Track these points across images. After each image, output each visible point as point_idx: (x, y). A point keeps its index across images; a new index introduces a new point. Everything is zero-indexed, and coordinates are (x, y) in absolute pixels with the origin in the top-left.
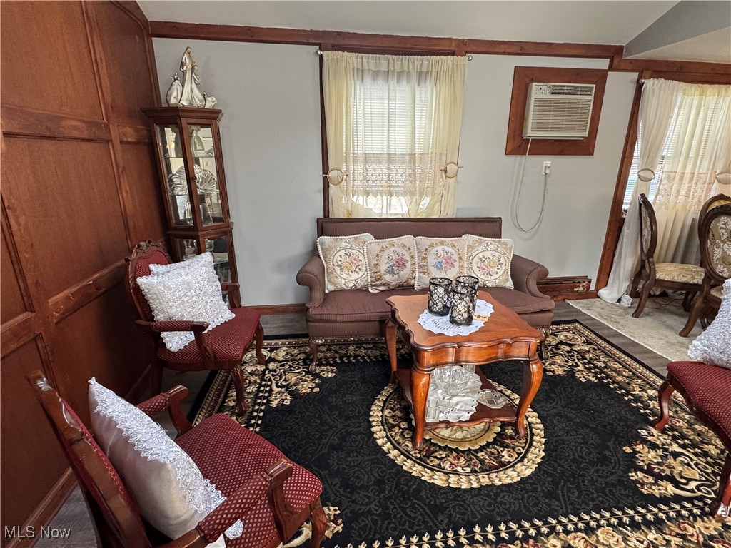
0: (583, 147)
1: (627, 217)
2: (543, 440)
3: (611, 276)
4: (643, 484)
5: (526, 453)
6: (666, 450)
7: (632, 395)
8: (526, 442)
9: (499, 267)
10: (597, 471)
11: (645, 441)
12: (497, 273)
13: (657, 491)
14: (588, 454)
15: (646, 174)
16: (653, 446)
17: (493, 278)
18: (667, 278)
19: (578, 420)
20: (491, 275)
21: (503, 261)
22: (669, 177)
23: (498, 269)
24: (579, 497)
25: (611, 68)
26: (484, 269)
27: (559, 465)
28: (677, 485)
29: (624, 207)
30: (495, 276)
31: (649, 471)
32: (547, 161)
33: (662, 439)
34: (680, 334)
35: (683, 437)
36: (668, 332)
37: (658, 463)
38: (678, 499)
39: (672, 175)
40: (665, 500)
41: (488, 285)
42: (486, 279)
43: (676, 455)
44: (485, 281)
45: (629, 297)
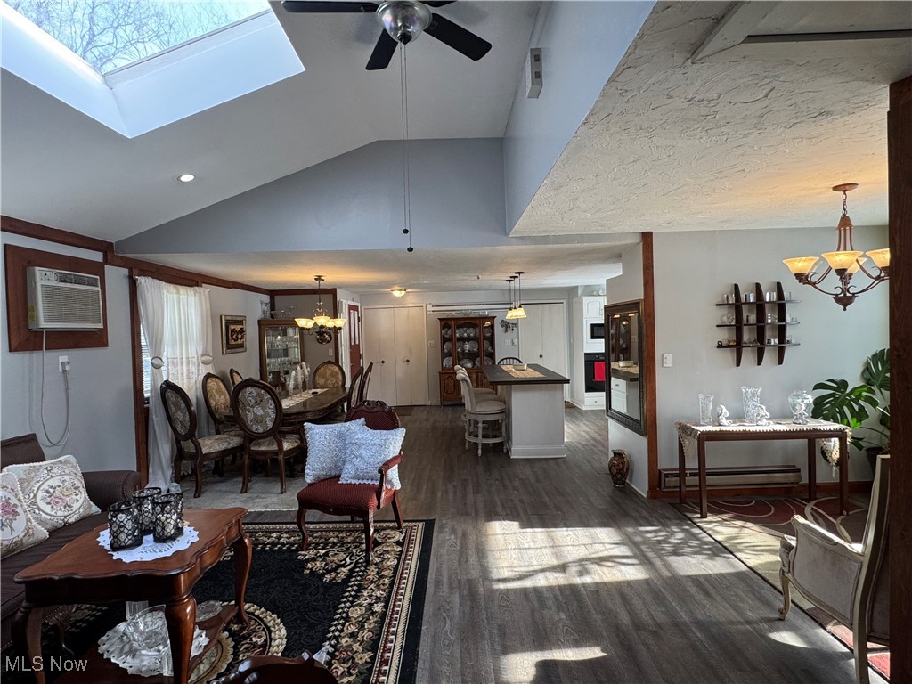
0: (97, 339)
1: (151, 405)
2: (263, 609)
3: (150, 471)
4: (334, 579)
5: (266, 625)
6: (320, 556)
7: (268, 544)
8: (256, 621)
9: (77, 492)
10: (311, 594)
11: (308, 561)
12: (78, 501)
13: (342, 576)
14: (295, 591)
15: (156, 362)
16: (314, 559)
17: (74, 509)
18: (212, 450)
19: (262, 582)
20: (70, 506)
21: (78, 484)
22: (173, 363)
23: (77, 495)
24: (322, 613)
25: (106, 261)
26: (57, 503)
27: (292, 611)
28: (344, 566)
29: (146, 395)
30: (76, 506)
31: (328, 572)
32: (63, 357)
33: (312, 553)
34: (242, 492)
35: (318, 544)
36: (234, 496)
37: (326, 564)
38: (352, 571)
39: (175, 361)
40: (349, 576)
41: (70, 521)
42: (66, 513)
43: (326, 554)
44: (65, 517)
45: (175, 484)
